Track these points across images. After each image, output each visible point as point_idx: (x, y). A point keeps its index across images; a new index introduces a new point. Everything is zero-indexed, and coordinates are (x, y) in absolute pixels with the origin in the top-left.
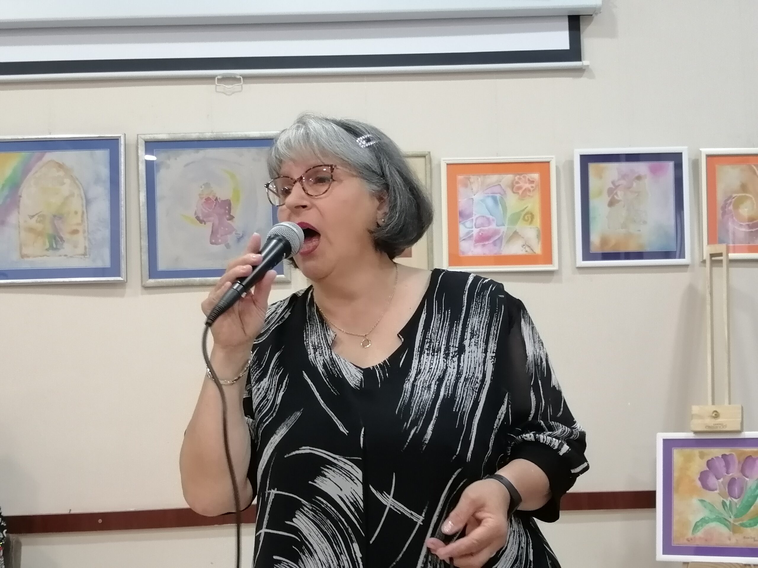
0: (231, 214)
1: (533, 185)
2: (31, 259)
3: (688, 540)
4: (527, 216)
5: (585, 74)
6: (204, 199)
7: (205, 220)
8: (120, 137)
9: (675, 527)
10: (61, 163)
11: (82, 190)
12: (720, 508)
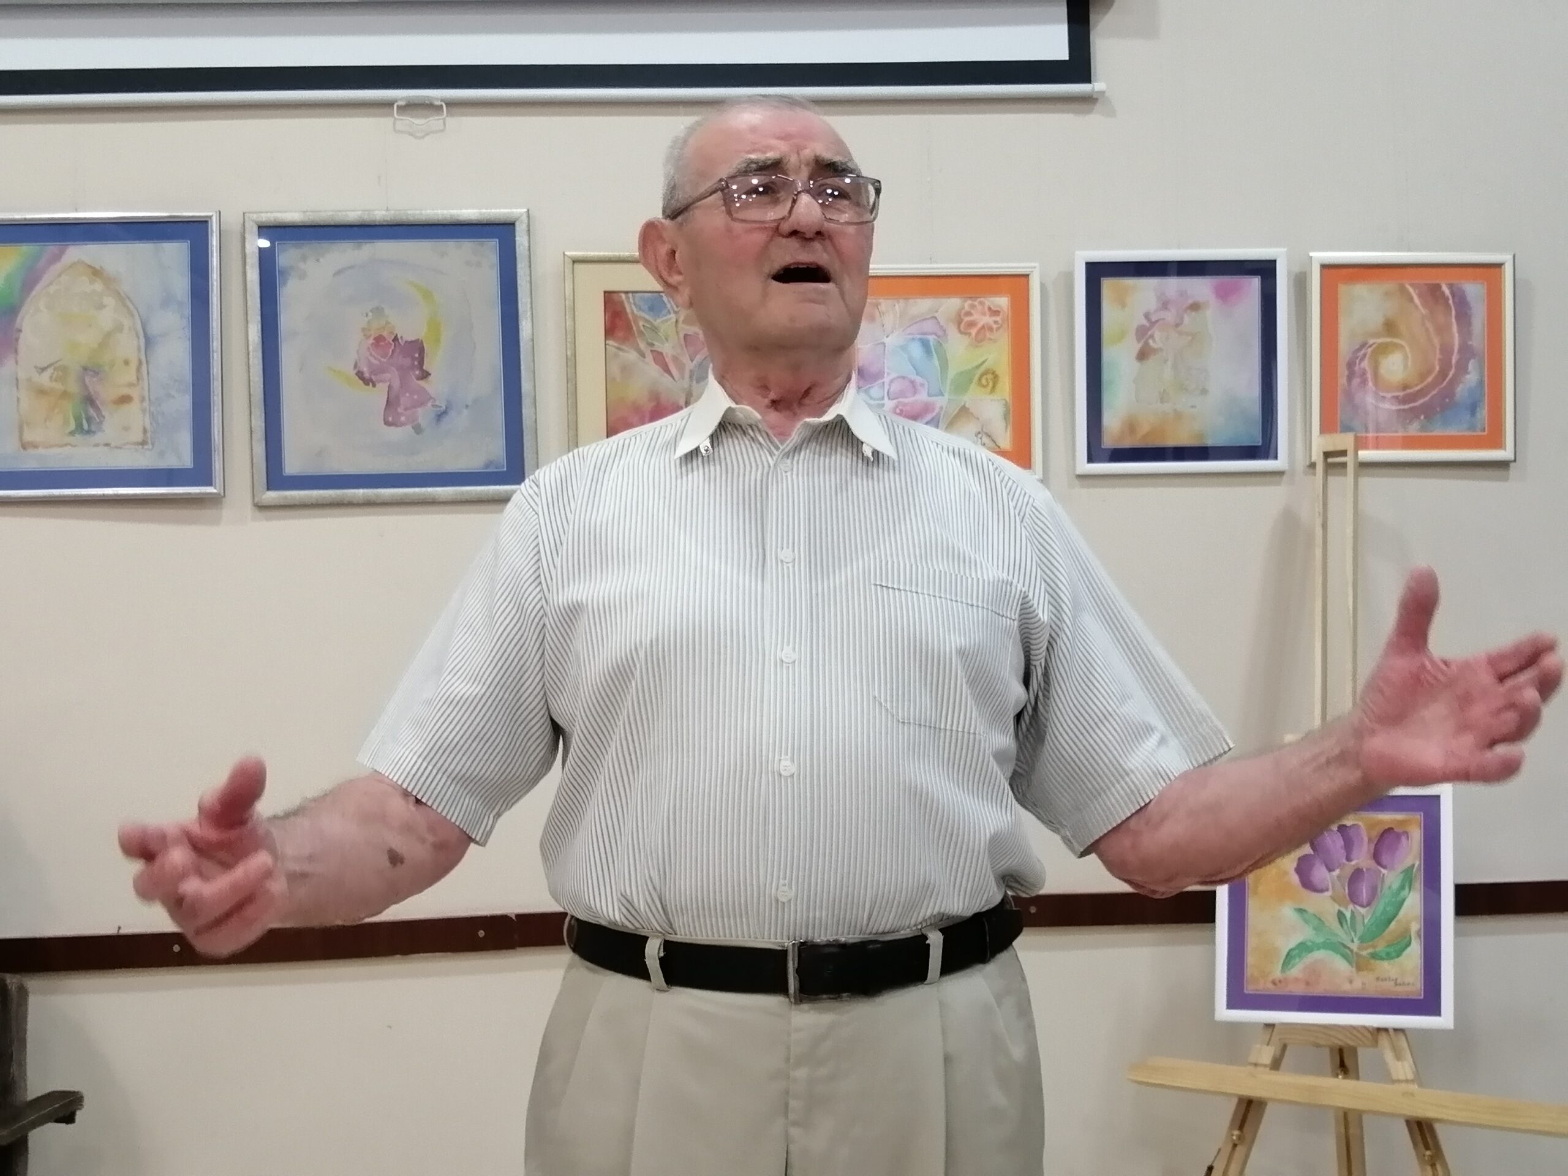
0: (424, 368)
1: (998, 319)
2: (41, 451)
3: (1274, 983)
4: (985, 377)
5: (1098, 107)
6: (372, 338)
7: (373, 378)
8: (210, 217)
9: (1250, 959)
10: (98, 267)
11: (137, 317)
12: (1334, 924)
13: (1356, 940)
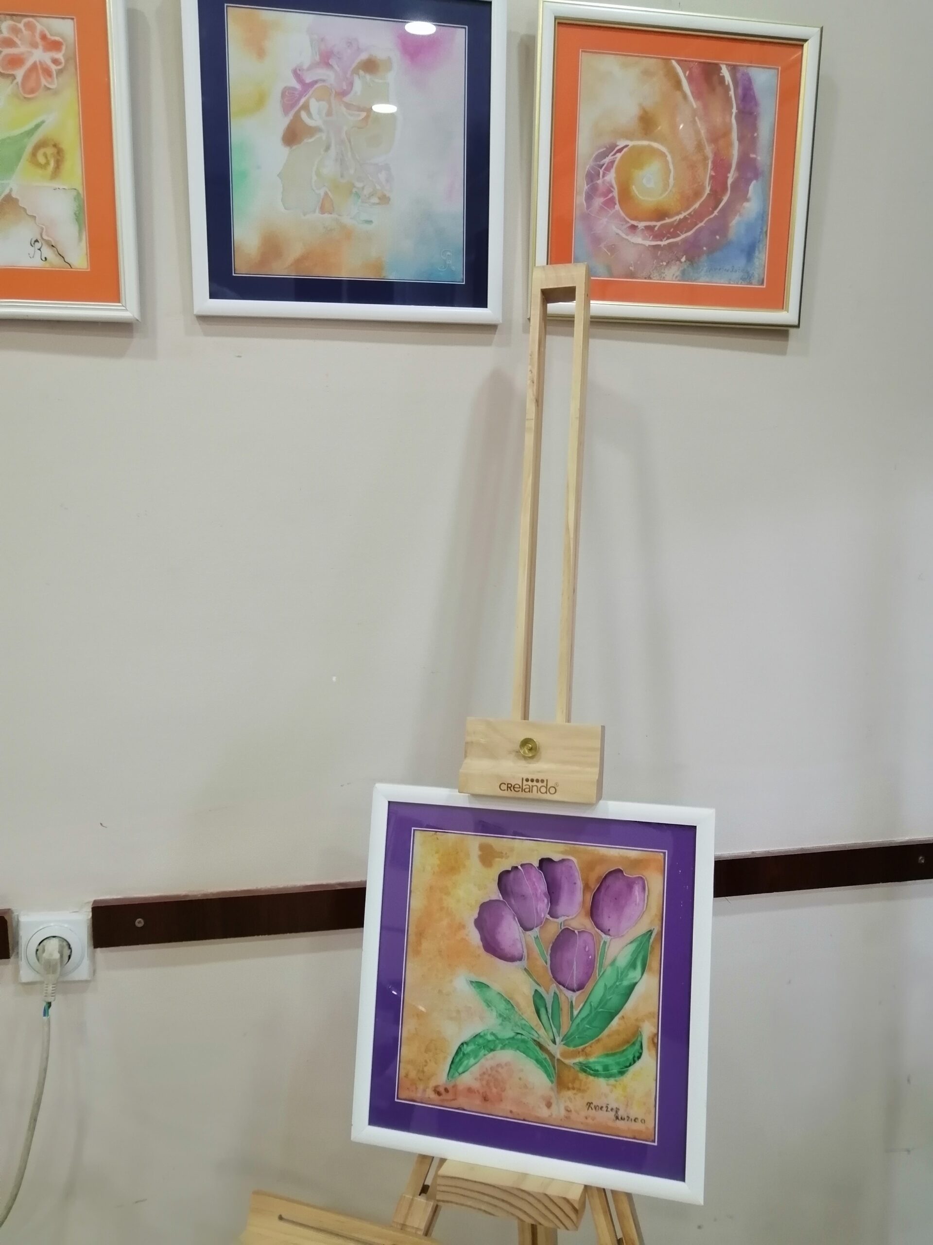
1: (59, 56)
3: (437, 1091)
4: (41, 151)
12: (529, 1011)
13: (558, 1040)
